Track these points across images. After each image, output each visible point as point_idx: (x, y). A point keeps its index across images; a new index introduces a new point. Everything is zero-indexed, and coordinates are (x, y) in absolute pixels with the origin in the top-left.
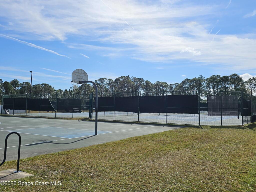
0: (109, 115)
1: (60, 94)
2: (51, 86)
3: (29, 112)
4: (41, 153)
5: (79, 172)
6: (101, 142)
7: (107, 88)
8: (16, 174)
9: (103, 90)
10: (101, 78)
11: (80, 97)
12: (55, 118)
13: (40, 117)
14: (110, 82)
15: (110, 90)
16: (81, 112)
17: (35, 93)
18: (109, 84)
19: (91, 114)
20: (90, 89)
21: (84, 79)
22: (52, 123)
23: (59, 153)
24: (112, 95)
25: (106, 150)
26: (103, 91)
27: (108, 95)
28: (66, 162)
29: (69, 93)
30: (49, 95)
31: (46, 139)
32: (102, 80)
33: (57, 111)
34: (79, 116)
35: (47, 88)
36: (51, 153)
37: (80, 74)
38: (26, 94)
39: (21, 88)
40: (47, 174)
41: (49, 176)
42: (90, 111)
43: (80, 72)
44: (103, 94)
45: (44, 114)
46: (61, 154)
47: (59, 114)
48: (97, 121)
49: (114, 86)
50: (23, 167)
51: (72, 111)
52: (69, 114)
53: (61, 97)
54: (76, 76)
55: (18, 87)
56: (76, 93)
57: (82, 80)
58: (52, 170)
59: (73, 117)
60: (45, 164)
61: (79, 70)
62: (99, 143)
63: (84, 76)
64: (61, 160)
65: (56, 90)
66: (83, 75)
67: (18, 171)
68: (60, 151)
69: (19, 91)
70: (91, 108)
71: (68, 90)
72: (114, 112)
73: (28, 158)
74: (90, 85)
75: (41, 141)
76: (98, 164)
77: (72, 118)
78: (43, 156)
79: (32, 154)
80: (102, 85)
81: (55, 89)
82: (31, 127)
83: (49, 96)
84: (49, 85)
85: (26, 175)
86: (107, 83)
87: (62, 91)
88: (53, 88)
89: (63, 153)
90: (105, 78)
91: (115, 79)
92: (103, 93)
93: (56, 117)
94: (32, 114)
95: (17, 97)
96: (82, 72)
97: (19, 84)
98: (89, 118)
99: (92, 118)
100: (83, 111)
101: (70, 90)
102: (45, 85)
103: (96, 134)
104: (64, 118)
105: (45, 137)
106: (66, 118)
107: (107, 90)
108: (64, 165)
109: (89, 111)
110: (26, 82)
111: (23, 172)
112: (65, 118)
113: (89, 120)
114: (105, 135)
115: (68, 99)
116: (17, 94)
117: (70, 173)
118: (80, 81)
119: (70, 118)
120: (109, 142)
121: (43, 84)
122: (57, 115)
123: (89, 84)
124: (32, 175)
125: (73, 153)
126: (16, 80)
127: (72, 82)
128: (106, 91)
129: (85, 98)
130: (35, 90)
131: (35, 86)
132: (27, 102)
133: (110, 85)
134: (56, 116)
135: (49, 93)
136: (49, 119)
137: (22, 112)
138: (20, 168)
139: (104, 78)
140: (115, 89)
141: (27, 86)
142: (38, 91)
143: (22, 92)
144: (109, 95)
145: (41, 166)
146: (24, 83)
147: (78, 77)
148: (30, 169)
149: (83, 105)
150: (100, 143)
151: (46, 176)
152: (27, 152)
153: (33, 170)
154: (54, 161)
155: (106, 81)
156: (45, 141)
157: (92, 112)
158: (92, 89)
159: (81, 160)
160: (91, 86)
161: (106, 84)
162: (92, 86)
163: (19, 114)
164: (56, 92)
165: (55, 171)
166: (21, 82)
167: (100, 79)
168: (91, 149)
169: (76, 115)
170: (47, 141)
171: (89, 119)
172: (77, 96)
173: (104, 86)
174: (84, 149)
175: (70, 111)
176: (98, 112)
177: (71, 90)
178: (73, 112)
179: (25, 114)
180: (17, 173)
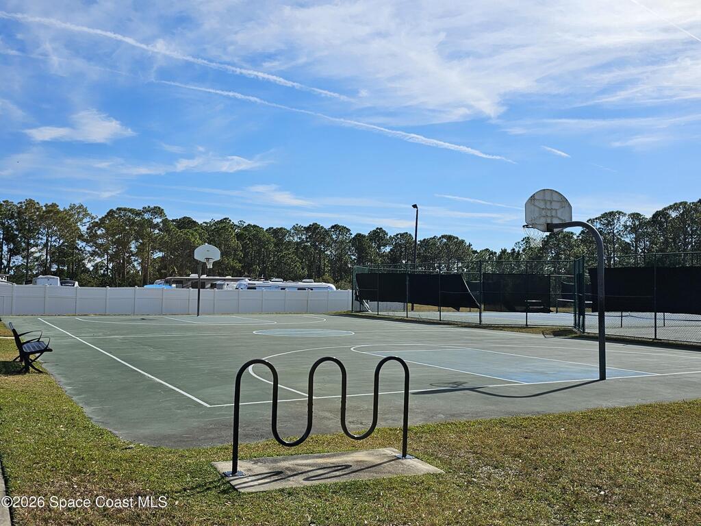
0: (638, 322)
1: (487, 262)
2: (463, 241)
3: (412, 309)
4: (453, 415)
5: (564, 480)
6: (621, 400)
7: (628, 240)
8: (402, 464)
9: (614, 248)
10: (608, 212)
11: (542, 269)
12: (480, 326)
13: (440, 323)
14: (637, 223)
15: (636, 246)
16: (549, 311)
17: (425, 259)
18: (634, 229)
19: (581, 319)
20: (572, 247)
21: (559, 218)
22: (472, 340)
23: (502, 422)
24: (644, 261)
25: (640, 428)
26: (614, 252)
27: (628, 263)
28: (522, 447)
29: (511, 259)
30: (460, 265)
31: (462, 380)
32: (609, 217)
33: (483, 306)
34: (545, 323)
35: (452, 246)
36: (479, 419)
37: (548, 203)
38: (404, 262)
39: (391, 250)
40: (477, 474)
41: (482, 479)
42: (577, 309)
43: (548, 197)
44: (614, 260)
45: (449, 314)
46: (508, 425)
47: (490, 317)
48: (602, 338)
49: (648, 234)
50: (415, 446)
51: (525, 308)
52: (518, 318)
53: (489, 269)
54: (537, 209)
55: (385, 245)
56: (532, 259)
57: (556, 221)
58: (487, 465)
59: (527, 325)
60: (468, 447)
61: (546, 192)
62: (617, 405)
63: (562, 210)
64: (508, 439)
65: (476, 252)
66: (556, 206)
67: (404, 455)
68: (503, 417)
69: (387, 256)
70: (581, 300)
71: (509, 251)
72: (654, 313)
73: (423, 427)
74: (572, 233)
75: (451, 385)
76: (620, 464)
77: (526, 328)
78: (460, 423)
79: (432, 417)
80: (609, 233)
81: (474, 249)
82: (421, 347)
83: (458, 268)
84: (457, 238)
85: (423, 467)
86: (626, 227)
87: (493, 253)
88: (470, 245)
89: (512, 423)
90: (619, 213)
91: (654, 213)
92: (614, 257)
93: (480, 324)
94: (421, 313)
95: (384, 270)
96: (555, 197)
97: (388, 237)
98: (574, 330)
99: (584, 330)
100: (555, 309)
101: (514, 249)
102: (450, 238)
103: (603, 377)
104: (503, 327)
105: (459, 375)
106: (508, 327)
107: (626, 248)
108: (519, 455)
109: (572, 309)
110: (402, 232)
111: (416, 459)
112: (506, 327)
113: (573, 336)
114: (630, 381)
115: (510, 275)
116: (382, 263)
117: (540, 480)
118: (548, 224)
119: (521, 328)
120: (648, 403)
121: (443, 237)
122: (482, 318)
123: (569, 233)
124: (439, 471)
125: (540, 425)
126: (381, 228)
127: (527, 226)
128: (622, 251)
129: (559, 273)
130: (424, 251)
131: (426, 242)
132: (407, 283)
133: (636, 231)
134: (480, 321)
135: (460, 259)
136: (462, 327)
137: (396, 309)
138: (409, 450)
139: (615, 211)
140: (652, 243)
141: (405, 243)
142: (431, 254)
143: (394, 258)
144: (632, 261)
145: (459, 449)
146: (399, 236)
147: (543, 212)
148: (432, 455)
149: (555, 292)
150: (619, 403)
151: (474, 477)
152: (419, 411)
153: (439, 458)
154: (490, 441)
155: (623, 219)
156: (461, 384)
157: (582, 313)
158: (578, 246)
159: (565, 447)
160: (575, 237)
161: (622, 228)
162: (578, 237)
163: (391, 314)
164: (477, 257)
165: (496, 468)
166: (391, 233)
167: (605, 215)
168: (592, 417)
169: (536, 318)
170: (466, 386)
171: (576, 333)
172: (536, 265)
173: (617, 234)
174: (570, 416)
175: (517, 308)
176: (606, 314)
177: (516, 250)
178: (527, 311)
179: (403, 314)
180: (404, 461)
